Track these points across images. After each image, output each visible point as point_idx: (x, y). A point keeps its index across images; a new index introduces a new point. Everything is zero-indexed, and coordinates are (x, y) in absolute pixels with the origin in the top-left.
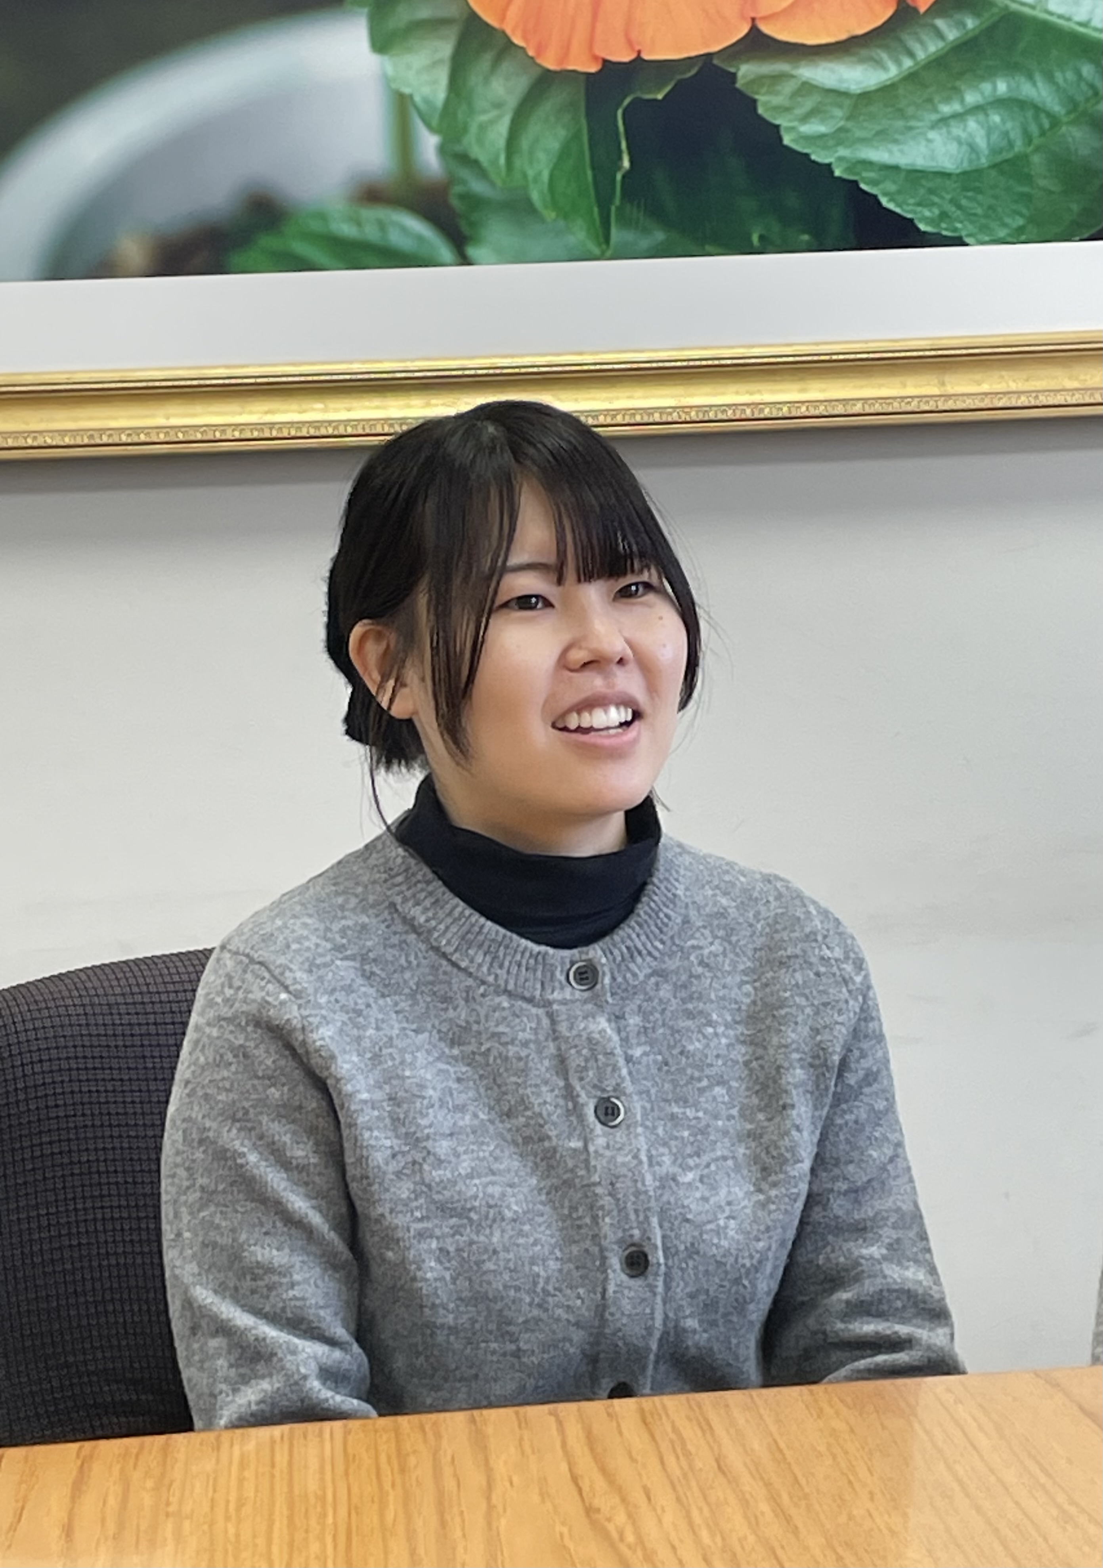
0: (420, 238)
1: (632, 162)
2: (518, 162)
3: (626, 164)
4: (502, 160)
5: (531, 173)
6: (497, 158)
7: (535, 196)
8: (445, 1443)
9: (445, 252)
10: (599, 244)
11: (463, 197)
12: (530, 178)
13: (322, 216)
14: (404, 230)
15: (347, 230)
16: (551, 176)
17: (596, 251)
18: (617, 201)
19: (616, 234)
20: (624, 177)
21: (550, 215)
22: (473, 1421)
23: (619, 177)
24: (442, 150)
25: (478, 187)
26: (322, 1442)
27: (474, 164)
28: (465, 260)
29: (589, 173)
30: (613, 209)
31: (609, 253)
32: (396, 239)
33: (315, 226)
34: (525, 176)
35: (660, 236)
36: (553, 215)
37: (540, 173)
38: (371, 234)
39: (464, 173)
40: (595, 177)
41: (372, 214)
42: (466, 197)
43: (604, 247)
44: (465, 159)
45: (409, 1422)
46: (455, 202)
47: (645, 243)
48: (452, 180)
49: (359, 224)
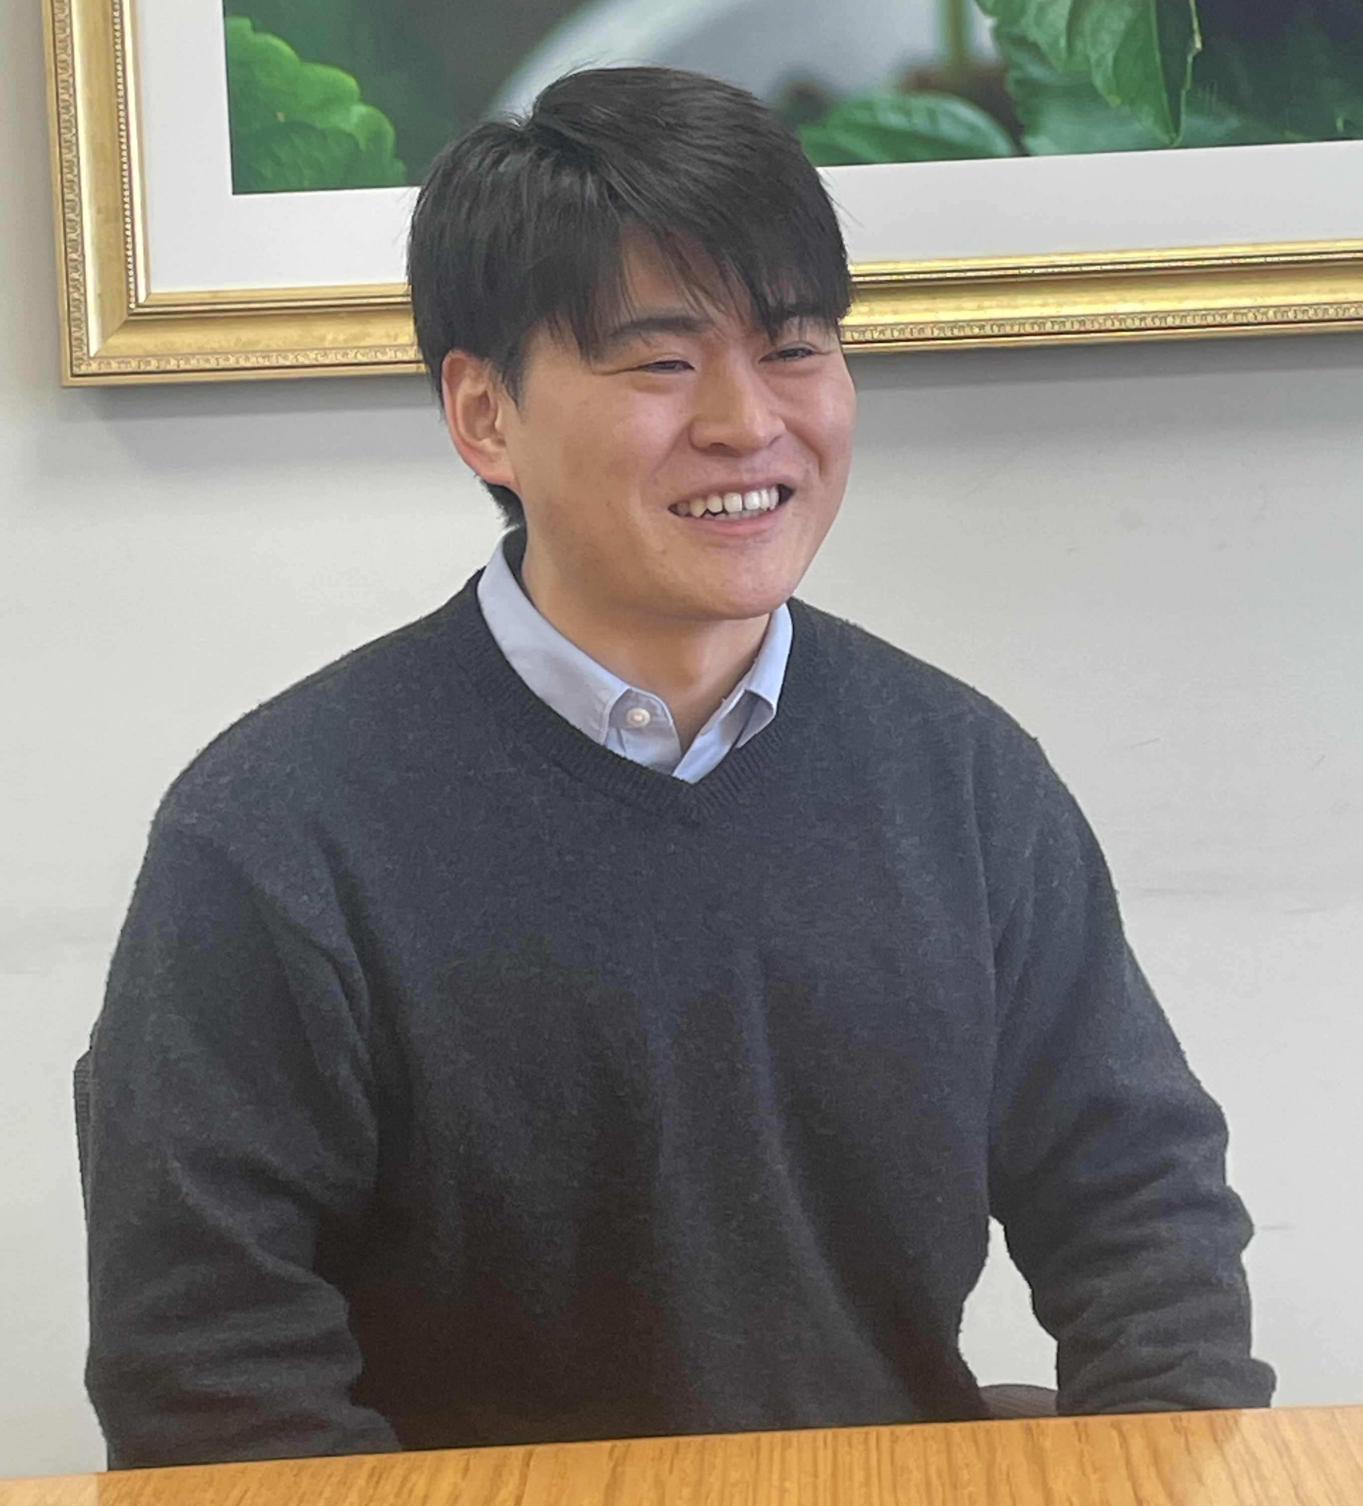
0: (973, 128)
1: (1204, 43)
2: (1079, 46)
3: (1198, 45)
4: (1063, 42)
5: (1094, 56)
6: (1056, 42)
7: (1098, 81)
8: (999, 1454)
9: (1000, 142)
10: (1168, 132)
11: (1020, 83)
12: (1093, 61)
13: (868, 106)
14: (956, 119)
15: (894, 120)
16: (1116, 60)
17: (1166, 139)
18: (1188, 84)
19: (1185, 120)
20: (1195, 58)
21: (1114, 101)
22: (1029, 1430)
23: (1190, 59)
24: (998, 33)
25: (1036, 71)
26: (867, 1450)
27: (1032, 48)
28: (1022, 152)
29: (1158, 56)
30: (1183, 93)
31: (1179, 140)
32: (948, 129)
33: (862, 117)
34: (1087, 58)
35: (1233, 122)
36: (1118, 101)
37: (1102, 57)
38: (920, 123)
39: (1021, 57)
40: (1163, 61)
41: (922, 103)
42: (1025, 83)
43: (1173, 135)
44: (1023, 43)
45: (960, 1430)
46: (1011, 88)
47: (1218, 130)
48: (1008, 65)
49: (908, 113)
